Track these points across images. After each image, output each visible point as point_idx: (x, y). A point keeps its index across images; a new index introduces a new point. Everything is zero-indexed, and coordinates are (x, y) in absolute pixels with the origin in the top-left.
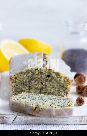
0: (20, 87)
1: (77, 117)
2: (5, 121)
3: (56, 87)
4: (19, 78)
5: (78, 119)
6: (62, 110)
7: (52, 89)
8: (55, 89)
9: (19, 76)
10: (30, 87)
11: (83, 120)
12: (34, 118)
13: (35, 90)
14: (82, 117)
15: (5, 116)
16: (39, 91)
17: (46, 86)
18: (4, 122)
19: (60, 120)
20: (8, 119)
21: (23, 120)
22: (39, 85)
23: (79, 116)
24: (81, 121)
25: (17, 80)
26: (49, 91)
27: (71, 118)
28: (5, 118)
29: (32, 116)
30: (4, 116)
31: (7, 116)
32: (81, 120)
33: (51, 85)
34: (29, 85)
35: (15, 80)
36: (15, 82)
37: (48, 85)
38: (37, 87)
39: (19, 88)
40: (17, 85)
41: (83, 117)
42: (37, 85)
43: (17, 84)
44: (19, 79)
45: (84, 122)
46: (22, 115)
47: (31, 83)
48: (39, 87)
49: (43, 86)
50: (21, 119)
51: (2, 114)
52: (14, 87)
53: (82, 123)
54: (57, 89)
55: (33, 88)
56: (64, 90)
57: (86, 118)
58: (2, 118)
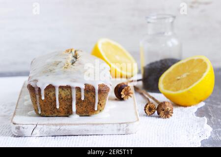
1: (113, 124)
2: (21, 132)
5: (115, 127)
11: (122, 128)
14: (120, 124)
15: (21, 125)
18: (20, 134)
20: (25, 130)
21: (45, 131)
23: (117, 123)
24: (119, 130)
28: (21, 128)
30: (20, 125)
31: (24, 126)
32: (119, 128)
41: (122, 125)
45: (123, 130)
46: (44, 124)
50: (42, 130)
51: (18, 124)
53: (121, 132)
57: (125, 125)
58: (18, 128)
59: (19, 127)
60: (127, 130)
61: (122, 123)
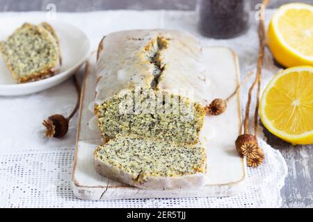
0: (114, 123)
1: (211, 185)
2: (86, 197)
3: (177, 120)
4: (111, 108)
5: (213, 190)
6: (184, 180)
7: (171, 124)
8: (176, 124)
9: (111, 106)
10: (131, 122)
11: (221, 191)
12: (136, 191)
13: (141, 127)
14: (220, 186)
15: (87, 189)
16: (148, 127)
17: (159, 119)
19: (181, 193)
20: (92, 195)
21: (118, 195)
22: (148, 119)
23: (216, 185)
24: (219, 193)
25: (107, 112)
26: (165, 128)
27: (201, 188)
28: (86, 192)
29: (133, 187)
30: (84, 189)
31: (90, 189)
32: (218, 190)
33: (168, 117)
34: (129, 120)
35: (103, 111)
36: (104, 116)
37: (163, 119)
38: (143, 121)
39: (112, 125)
40: (108, 121)
41: (222, 187)
42: (142, 119)
43: (109, 118)
44: (111, 110)
45: (224, 193)
46: (116, 187)
47: (132, 116)
48: (147, 122)
49: (154, 120)
50: (115, 194)
51: (82, 186)
52: (103, 123)
54: (179, 124)
55: (136, 123)
56: (193, 125)
57: (227, 187)
58: (82, 192)
59: (84, 190)
60: (230, 193)
61: (222, 185)
